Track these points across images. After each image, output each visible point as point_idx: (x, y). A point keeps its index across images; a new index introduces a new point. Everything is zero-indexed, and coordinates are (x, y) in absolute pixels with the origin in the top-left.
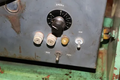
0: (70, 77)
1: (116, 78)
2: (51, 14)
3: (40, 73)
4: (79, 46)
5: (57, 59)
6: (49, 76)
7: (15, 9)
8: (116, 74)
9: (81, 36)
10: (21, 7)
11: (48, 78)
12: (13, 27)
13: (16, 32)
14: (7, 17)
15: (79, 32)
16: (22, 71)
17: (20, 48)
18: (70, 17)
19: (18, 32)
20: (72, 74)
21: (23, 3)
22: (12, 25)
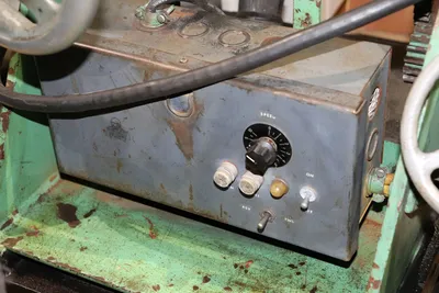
0: (298, 274)
1: (375, 287)
2: (250, 130)
3: (233, 253)
4: (304, 205)
5: (261, 225)
6: (251, 261)
7: (184, 111)
8: (376, 278)
9: (313, 183)
10: (196, 109)
11: (247, 266)
12: (179, 145)
13: (185, 155)
14: (170, 123)
15: (308, 174)
16: (194, 241)
17: (191, 190)
18: (287, 141)
19: (189, 157)
20: (305, 266)
21: (199, 103)
22: (178, 140)
